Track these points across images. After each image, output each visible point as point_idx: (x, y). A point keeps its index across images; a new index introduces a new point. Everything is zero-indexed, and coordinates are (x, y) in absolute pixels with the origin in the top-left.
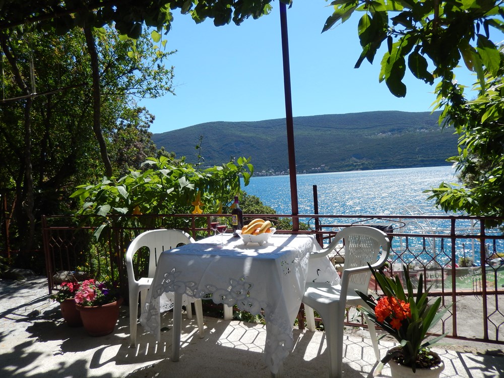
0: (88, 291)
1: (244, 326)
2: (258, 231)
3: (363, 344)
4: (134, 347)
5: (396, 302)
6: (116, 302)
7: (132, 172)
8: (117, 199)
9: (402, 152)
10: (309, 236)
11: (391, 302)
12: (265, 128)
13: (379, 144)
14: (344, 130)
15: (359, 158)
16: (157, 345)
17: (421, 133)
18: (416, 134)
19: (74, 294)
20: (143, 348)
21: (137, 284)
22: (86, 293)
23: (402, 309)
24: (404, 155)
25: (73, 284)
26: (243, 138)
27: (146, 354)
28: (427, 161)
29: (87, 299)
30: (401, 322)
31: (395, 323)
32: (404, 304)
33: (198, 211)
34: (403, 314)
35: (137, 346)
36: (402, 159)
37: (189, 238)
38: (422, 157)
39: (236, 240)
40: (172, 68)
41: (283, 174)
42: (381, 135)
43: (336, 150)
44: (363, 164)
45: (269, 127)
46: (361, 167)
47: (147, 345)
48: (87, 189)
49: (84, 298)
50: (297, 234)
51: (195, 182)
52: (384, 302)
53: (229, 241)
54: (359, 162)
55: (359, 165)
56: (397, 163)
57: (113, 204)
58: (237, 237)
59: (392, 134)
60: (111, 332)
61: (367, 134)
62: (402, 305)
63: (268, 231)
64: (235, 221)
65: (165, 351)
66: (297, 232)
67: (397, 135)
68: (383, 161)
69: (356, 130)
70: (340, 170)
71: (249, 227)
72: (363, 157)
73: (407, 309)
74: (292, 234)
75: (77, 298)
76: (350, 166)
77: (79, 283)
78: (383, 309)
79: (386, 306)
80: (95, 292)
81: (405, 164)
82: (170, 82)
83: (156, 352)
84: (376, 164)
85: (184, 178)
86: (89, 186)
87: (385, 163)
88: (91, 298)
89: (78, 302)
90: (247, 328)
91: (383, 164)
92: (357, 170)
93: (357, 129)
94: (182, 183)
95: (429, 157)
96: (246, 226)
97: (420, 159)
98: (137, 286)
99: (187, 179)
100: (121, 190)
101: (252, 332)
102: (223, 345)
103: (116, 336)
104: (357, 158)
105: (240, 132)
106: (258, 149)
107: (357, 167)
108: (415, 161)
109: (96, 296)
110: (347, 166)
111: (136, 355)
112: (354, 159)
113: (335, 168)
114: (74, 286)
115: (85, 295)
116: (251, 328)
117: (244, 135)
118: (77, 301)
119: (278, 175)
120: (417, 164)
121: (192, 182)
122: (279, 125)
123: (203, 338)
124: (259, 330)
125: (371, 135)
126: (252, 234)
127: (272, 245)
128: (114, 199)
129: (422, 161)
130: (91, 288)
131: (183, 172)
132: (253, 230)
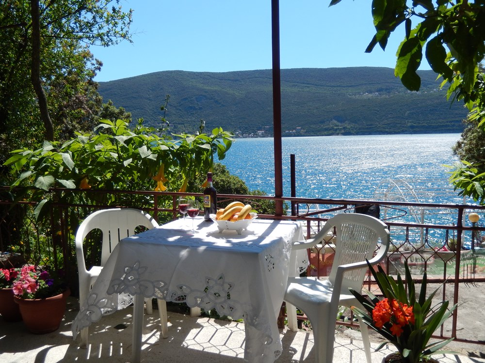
0: (28, 280)
1: (214, 324)
2: (236, 216)
3: (352, 347)
4: (84, 347)
5: (397, 305)
6: (61, 294)
7: (80, 136)
8: (61, 169)
9: (389, 116)
10: (295, 222)
11: (392, 306)
12: (233, 80)
13: (363, 106)
14: (325, 87)
15: (341, 122)
16: (112, 347)
17: (412, 94)
18: (407, 95)
19: (10, 283)
20: (95, 349)
21: (89, 275)
22: (26, 283)
23: (404, 314)
24: (391, 119)
25: (9, 271)
26: (206, 92)
27: (100, 357)
28: (417, 127)
29: (28, 291)
30: (402, 328)
31: (395, 329)
32: (407, 307)
33: (162, 188)
34: (405, 319)
35: (88, 346)
36: (389, 124)
37: (151, 220)
38: (412, 122)
39: (208, 226)
40: (131, 12)
41: (252, 137)
42: (367, 95)
43: (315, 111)
44: (344, 128)
45: (237, 80)
46: (343, 131)
47: (100, 346)
48: (24, 155)
49: (24, 289)
50: (280, 220)
51: (158, 152)
52: (384, 305)
53: (200, 226)
54: (340, 126)
55: (340, 130)
56: (384, 128)
57: (55, 174)
58: (209, 221)
59: (380, 94)
60: (57, 329)
61: (351, 94)
62: (404, 309)
63: (248, 216)
64: (208, 201)
65: (121, 353)
66: (279, 217)
67: (385, 96)
68: (367, 125)
69: (339, 88)
70: (318, 134)
71: (225, 211)
72: (346, 120)
73: (410, 314)
74: (274, 219)
75: (15, 289)
76: (330, 130)
77: (16, 269)
78: (383, 313)
79: (386, 310)
80: (37, 282)
81: (392, 130)
82: (127, 27)
83: (111, 355)
84: (360, 129)
85: (145, 147)
86: (27, 152)
87: (370, 128)
88: (32, 290)
89: (16, 294)
90: (218, 326)
91: (367, 128)
92: (338, 134)
93: (340, 86)
94: (143, 153)
95: (419, 123)
96: (222, 210)
97: (409, 124)
98: (89, 277)
99: (148, 148)
100: (66, 159)
101: (224, 331)
102: (190, 347)
103: (62, 335)
104: (338, 121)
105: (202, 85)
106: (223, 106)
107: (338, 132)
108: (403, 127)
109: (38, 287)
110: (326, 130)
111: (88, 358)
112: (335, 122)
113: (313, 131)
114: (11, 274)
115: (26, 286)
116: (223, 327)
117: (207, 88)
118: (16, 292)
119: (246, 137)
120: (406, 131)
121: (154, 152)
122: (248, 78)
123: (166, 338)
124: (231, 329)
125: (355, 95)
126: (229, 220)
127: (252, 233)
128: (58, 167)
129: (412, 127)
130: (31, 276)
131: (143, 141)
132: (230, 216)
